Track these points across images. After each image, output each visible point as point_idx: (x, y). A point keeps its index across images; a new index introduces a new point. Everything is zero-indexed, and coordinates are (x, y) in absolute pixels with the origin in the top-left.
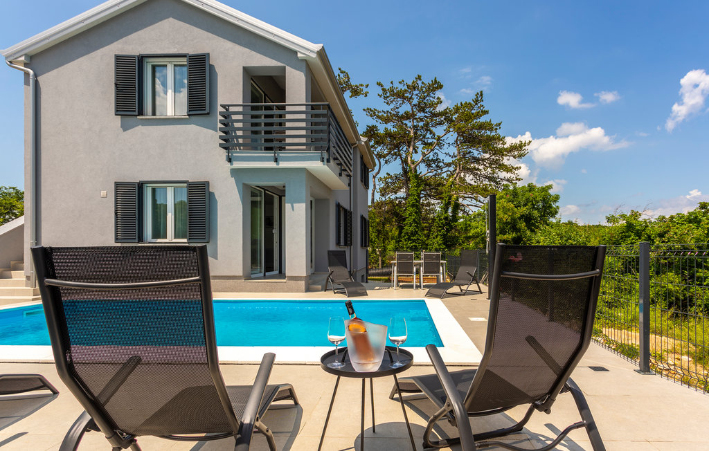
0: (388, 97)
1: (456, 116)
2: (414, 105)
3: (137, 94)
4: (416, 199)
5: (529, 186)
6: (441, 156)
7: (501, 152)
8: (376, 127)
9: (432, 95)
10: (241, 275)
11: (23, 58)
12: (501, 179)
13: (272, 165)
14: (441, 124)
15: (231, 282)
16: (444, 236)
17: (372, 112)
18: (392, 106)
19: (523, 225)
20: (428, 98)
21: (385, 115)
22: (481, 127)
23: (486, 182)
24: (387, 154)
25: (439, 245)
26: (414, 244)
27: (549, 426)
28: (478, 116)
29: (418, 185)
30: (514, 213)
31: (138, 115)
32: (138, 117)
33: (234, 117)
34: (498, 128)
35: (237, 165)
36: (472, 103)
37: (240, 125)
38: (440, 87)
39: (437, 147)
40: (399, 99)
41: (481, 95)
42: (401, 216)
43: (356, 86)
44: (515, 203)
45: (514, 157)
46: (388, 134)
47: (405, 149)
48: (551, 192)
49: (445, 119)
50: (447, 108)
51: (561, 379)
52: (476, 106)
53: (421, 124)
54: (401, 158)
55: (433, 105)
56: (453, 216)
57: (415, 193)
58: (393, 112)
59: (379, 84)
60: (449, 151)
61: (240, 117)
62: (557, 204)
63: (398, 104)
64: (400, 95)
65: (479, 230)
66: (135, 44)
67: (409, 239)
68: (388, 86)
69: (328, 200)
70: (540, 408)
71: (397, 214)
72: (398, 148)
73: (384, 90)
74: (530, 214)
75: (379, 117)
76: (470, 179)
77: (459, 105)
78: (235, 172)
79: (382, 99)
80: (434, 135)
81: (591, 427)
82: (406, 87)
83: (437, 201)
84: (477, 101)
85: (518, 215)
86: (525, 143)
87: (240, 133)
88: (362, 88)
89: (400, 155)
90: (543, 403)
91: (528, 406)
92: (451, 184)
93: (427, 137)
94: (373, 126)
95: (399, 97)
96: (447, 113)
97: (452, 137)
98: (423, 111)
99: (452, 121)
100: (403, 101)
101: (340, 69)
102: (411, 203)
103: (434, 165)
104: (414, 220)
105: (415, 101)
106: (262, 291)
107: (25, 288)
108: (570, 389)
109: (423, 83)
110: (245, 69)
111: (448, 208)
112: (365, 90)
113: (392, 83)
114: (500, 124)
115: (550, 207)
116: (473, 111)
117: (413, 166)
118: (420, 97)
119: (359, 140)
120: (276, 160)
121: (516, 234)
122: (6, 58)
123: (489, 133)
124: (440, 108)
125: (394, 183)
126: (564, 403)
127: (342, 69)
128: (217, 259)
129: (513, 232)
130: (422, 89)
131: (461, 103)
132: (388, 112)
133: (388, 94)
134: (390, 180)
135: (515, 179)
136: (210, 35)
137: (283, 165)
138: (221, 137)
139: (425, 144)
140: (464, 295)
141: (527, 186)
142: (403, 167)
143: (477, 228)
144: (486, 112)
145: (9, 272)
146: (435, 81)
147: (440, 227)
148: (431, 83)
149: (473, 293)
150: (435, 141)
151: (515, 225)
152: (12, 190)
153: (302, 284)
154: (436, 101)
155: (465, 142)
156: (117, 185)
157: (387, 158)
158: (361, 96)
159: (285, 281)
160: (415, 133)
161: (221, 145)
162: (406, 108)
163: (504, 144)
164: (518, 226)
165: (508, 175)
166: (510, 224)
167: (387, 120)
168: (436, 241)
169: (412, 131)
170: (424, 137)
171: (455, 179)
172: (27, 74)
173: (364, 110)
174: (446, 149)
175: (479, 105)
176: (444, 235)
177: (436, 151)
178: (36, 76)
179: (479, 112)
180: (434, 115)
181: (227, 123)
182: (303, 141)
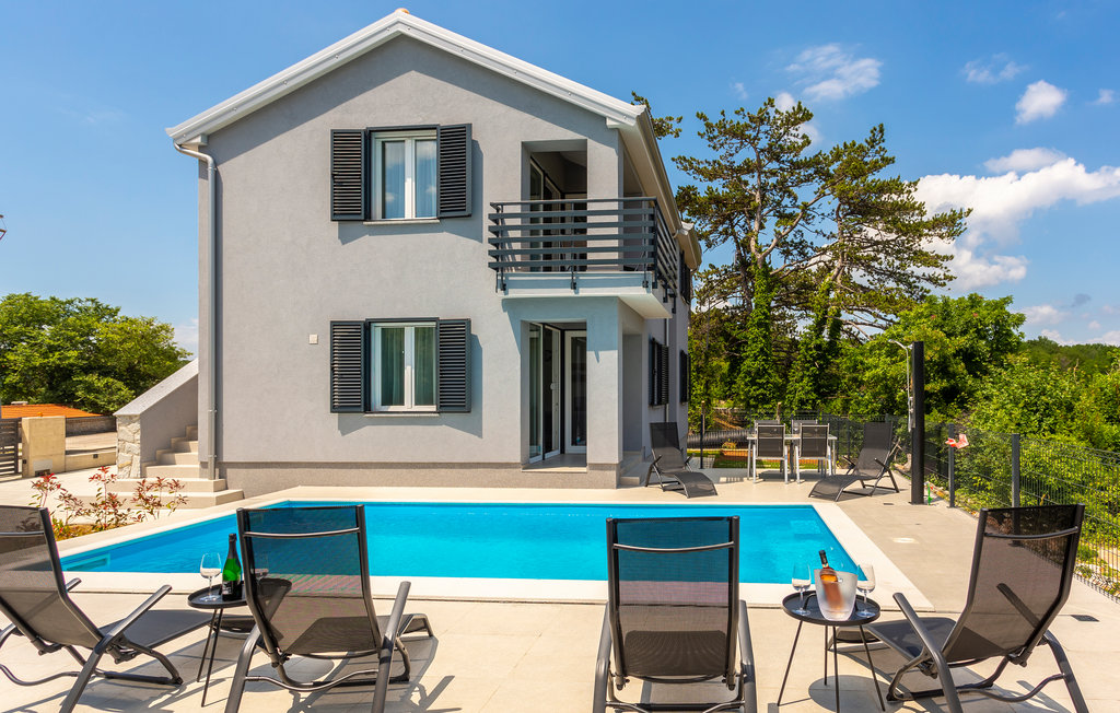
0: (715, 137)
1: (835, 166)
2: (762, 150)
3: (363, 189)
4: (764, 314)
5: (970, 298)
6: (809, 237)
7: (916, 231)
8: (694, 189)
9: (794, 132)
10: (519, 461)
11: (198, 140)
12: (918, 278)
13: (568, 293)
14: (808, 179)
15: (503, 472)
16: (815, 378)
17: (686, 163)
18: (722, 152)
19: (961, 368)
20: (786, 137)
21: (710, 168)
22: (882, 189)
23: (891, 284)
24: (711, 232)
25: (807, 393)
26: (761, 391)
27: (1022, 683)
28: (876, 167)
29: (770, 289)
30: (944, 346)
31: (365, 220)
32: (365, 223)
33: (509, 222)
34: (912, 189)
35: (513, 293)
36: (865, 145)
37: (517, 234)
38: (807, 116)
39: (801, 222)
40: (734, 141)
41: (881, 131)
42: (735, 340)
43: (661, 120)
44: (946, 329)
45: (941, 237)
46: (716, 200)
47: (742, 223)
48: (1009, 309)
49: (815, 173)
50: (820, 153)
51: (1038, 631)
52: (873, 150)
53: (772, 181)
54: (736, 238)
55: (795, 149)
56: (830, 342)
57: (763, 303)
58: (723, 162)
59: (701, 117)
60: (823, 227)
61: (518, 222)
62: (1021, 329)
63: (733, 149)
64: (737, 133)
65: (879, 371)
66: (357, 113)
67: (753, 383)
68: (714, 119)
69: (639, 336)
70: (1015, 661)
71: (727, 336)
72: (731, 220)
73: (708, 126)
74: (973, 348)
75: (699, 171)
76: (858, 276)
77: (841, 147)
78: (509, 305)
79: (705, 141)
80: (795, 199)
81: (1070, 679)
82: (747, 120)
83: (798, 313)
84: (874, 141)
85: (951, 351)
86: (961, 214)
87: (517, 246)
88: (670, 123)
89: (733, 234)
90: (1019, 655)
91: (1001, 658)
92: (827, 287)
93: (783, 203)
94: (689, 188)
95: (735, 136)
96: (819, 163)
97: (830, 203)
98: (778, 160)
99: (828, 175)
100: (742, 143)
101: (634, 94)
102: (756, 320)
103: (795, 252)
104: (762, 349)
105: (764, 143)
106: (550, 487)
107: (199, 480)
108: (1048, 642)
109: (777, 111)
110: (525, 145)
111: (822, 329)
112: (675, 126)
113: (723, 113)
114: (915, 183)
115: (1009, 334)
116: (866, 159)
117: (759, 256)
118: (772, 136)
119: (680, 228)
120: (574, 286)
121: (948, 381)
122: (175, 140)
123: (894, 197)
124: (806, 154)
125: (722, 282)
126: (1041, 656)
127: (637, 94)
128: (480, 436)
129: (942, 379)
130: (775, 123)
131: (845, 144)
132: (715, 162)
133: (716, 133)
134: (714, 277)
135: (942, 277)
136: (473, 95)
137: (584, 292)
138: (490, 253)
139: (782, 216)
140: (871, 495)
141: (966, 297)
142: (740, 254)
143: (876, 367)
144: (889, 161)
145: (170, 455)
146: (800, 107)
147: (809, 362)
148: (791, 111)
149: (884, 491)
150: (798, 211)
151: (947, 367)
152: (89, 304)
153: (612, 475)
154: (800, 142)
155: (852, 213)
156: (334, 325)
157: (711, 237)
158: (669, 136)
159: (584, 469)
160: (763, 197)
161: (490, 265)
162: (747, 154)
163: (922, 214)
164: (951, 369)
165: (930, 271)
166: (935, 364)
167: (712, 176)
168: (800, 387)
169: (758, 195)
170: (779, 203)
171: (835, 279)
172: (203, 163)
173: (673, 159)
174: (817, 224)
175: (877, 147)
176: (815, 376)
177: (798, 227)
178: (216, 164)
179: (877, 162)
180: (796, 166)
181: (499, 231)
182: (615, 256)
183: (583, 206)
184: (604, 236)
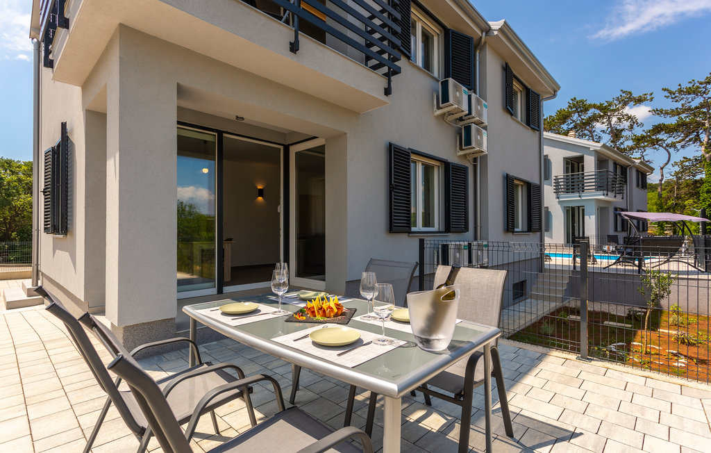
0: (676, 97)
13: (578, 198)
18: (682, 102)
33: (560, 180)
35: (561, 199)
37: (562, 183)
40: (690, 96)
43: (640, 97)
46: (681, 124)
58: (683, 107)
59: (665, 90)
61: (562, 180)
63: (690, 99)
68: (674, 89)
72: (697, 133)
73: (671, 92)
79: (670, 100)
82: (697, 85)
87: (562, 187)
88: (646, 96)
100: (695, 96)
110: (564, 158)
112: (650, 97)
120: (580, 196)
132: (677, 108)
133: (676, 95)
134: (687, 164)
137: (583, 198)
138: (554, 189)
161: (555, 192)
181: (557, 183)
182: (594, 187)
183: (583, 174)
184: (590, 182)
